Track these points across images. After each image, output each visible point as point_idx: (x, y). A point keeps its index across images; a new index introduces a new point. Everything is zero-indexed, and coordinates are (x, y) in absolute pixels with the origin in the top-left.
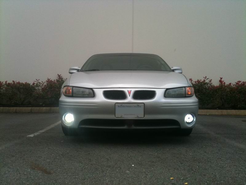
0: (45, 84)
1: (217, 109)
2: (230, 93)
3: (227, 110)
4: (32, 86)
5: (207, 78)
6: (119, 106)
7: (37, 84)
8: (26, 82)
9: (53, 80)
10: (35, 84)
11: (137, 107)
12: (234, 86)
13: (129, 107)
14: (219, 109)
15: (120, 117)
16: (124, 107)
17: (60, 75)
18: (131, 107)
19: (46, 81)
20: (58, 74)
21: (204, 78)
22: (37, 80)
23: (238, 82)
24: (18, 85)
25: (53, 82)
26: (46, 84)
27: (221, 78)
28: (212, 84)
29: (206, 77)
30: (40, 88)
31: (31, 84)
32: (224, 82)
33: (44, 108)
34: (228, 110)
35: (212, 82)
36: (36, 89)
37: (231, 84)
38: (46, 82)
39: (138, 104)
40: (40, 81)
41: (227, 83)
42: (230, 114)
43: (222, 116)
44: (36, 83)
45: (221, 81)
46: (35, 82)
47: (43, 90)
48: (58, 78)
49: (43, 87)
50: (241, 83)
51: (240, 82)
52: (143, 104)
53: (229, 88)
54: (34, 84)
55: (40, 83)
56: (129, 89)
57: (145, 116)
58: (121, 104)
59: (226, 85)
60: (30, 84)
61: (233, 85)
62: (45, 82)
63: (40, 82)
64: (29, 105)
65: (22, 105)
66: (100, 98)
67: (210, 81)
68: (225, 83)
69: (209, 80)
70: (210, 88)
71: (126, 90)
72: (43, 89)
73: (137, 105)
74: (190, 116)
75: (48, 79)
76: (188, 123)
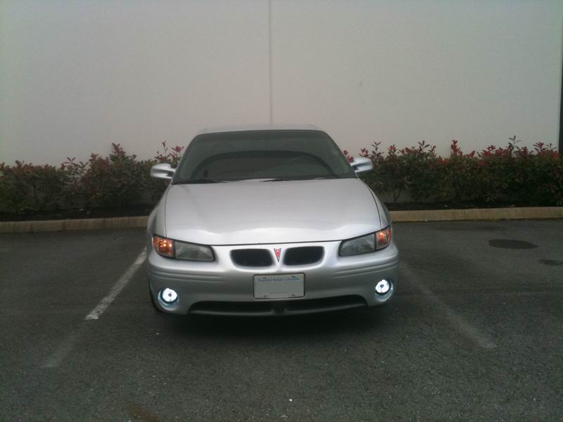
0: (88, 167)
1: (445, 209)
3: (463, 210)
4: (58, 171)
5: (425, 145)
6: (260, 281)
7: (70, 168)
8: (47, 165)
9: (104, 158)
10: (66, 169)
11: (292, 280)
12: (481, 158)
14: (449, 207)
15: (262, 297)
16: (269, 281)
17: (117, 144)
18: (281, 280)
19: (90, 160)
20: (113, 144)
21: (420, 143)
22: (68, 158)
23: (489, 148)
26: (90, 168)
27: (455, 142)
28: (436, 157)
29: (424, 142)
30: (77, 176)
31: (58, 168)
32: (461, 149)
33: (91, 220)
34: (466, 210)
35: (436, 151)
36: (69, 179)
37: (475, 154)
38: (90, 163)
39: (294, 275)
40: (76, 162)
41: (466, 152)
42: (469, 218)
43: (454, 223)
44: (68, 166)
45: (454, 147)
46: (65, 165)
47: (83, 179)
48: (114, 151)
49: (83, 174)
50: (494, 150)
52: (302, 275)
54: (63, 167)
55: (76, 165)
56: (277, 247)
57: (307, 294)
58: (264, 277)
59: (463, 156)
60: (54, 168)
62: (87, 163)
64: (57, 213)
66: (226, 265)
67: (432, 151)
68: (461, 153)
69: (430, 148)
70: (432, 163)
71: (271, 248)
72: (83, 177)
73: (292, 277)
74: (384, 282)
75: (94, 156)
76: (382, 294)
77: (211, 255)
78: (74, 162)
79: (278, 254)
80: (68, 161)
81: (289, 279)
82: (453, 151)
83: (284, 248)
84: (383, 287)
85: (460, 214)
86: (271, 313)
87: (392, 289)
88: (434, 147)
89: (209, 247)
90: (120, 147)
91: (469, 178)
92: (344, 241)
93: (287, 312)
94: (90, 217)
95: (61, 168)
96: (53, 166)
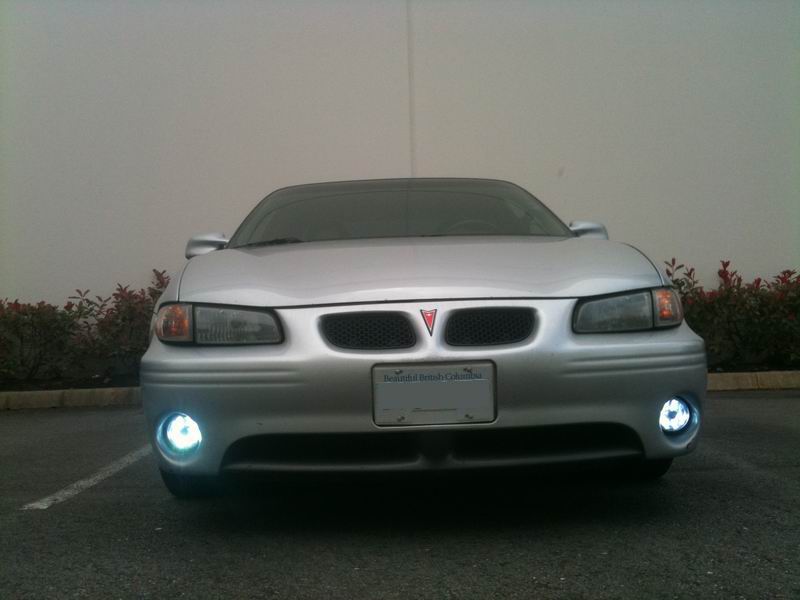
0: (110, 305)
1: (720, 372)
2: (761, 311)
3: (753, 374)
4: (62, 314)
5: (677, 265)
6: (387, 378)
7: (80, 307)
8: (43, 302)
9: (137, 292)
10: (74, 309)
11: (463, 377)
12: (773, 289)
13: (431, 378)
14: (726, 371)
15: (394, 420)
16: (409, 378)
17: (161, 271)
18: (439, 377)
19: (114, 295)
20: (154, 270)
21: (667, 263)
22: (78, 291)
23: (784, 273)
24: (14, 313)
25: (136, 297)
26: (113, 306)
27: (726, 265)
28: (696, 285)
29: (674, 261)
30: (92, 320)
31: (61, 309)
32: (739, 274)
33: (110, 390)
34: (758, 373)
35: (697, 276)
36: (79, 326)
37: (762, 283)
38: (113, 299)
39: (469, 366)
40: (91, 297)
41: (748, 280)
42: (766, 387)
43: (739, 393)
44: (76, 302)
45: (723, 274)
46: (73, 301)
47: (103, 325)
48: (156, 282)
49: (102, 316)
50: (793, 276)
51: (789, 273)
52: (490, 365)
53: (755, 295)
54: (69, 306)
55: (90, 303)
56: (428, 307)
57: (501, 414)
58: (398, 369)
59: (742, 286)
60: (54, 308)
61: (769, 286)
62: (110, 298)
63: (91, 300)
64: (56, 380)
65: (32, 382)
66: (309, 347)
67: (689, 275)
68: (740, 280)
69: (683, 270)
70: (691, 298)
71: (413, 311)
72: (101, 322)
73: (465, 370)
74: (674, 405)
75: (121, 289)
76: (672, 434)
77: (276, 329)
78: (88, 296)
79: (429, 319)
80: (77, 295)
81: (456, 376)
82: (722, 280)
83: (443, 310)
84: (673, 416)
85: (748, 379)
86: (417, 464)
87: (696, 420)
88: (692, 270)
89: (271, 311)
90: (165, 275)
91: (756, 321)
92: (582, 301)
93: (454, 463)
94: (108, 385)
95: (66, 307)
96: (53, 305)
